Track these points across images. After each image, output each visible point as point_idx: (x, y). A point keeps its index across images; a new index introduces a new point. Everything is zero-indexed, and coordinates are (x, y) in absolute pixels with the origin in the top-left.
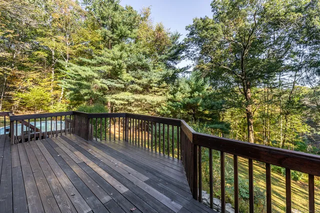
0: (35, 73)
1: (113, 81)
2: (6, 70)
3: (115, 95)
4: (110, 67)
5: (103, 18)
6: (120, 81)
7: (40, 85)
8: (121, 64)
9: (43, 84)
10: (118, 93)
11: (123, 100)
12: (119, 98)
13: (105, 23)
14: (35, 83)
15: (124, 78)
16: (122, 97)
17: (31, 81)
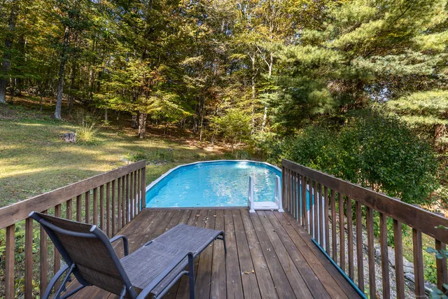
17: (228, 101)
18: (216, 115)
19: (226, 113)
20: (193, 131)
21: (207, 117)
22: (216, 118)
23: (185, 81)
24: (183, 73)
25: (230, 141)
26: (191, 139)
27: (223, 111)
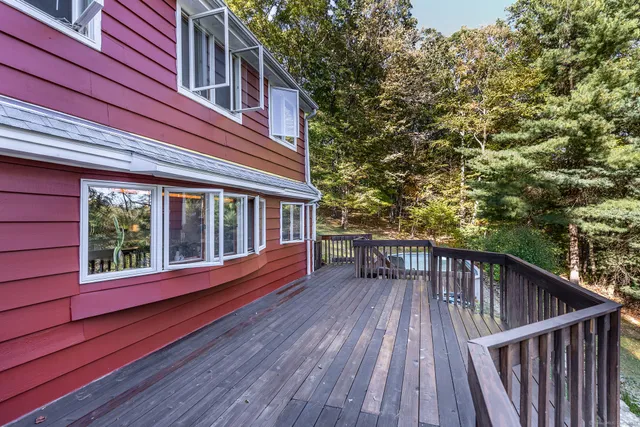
0: (435, 175)
1: (574, 173)
2: (399, 176)
3: (583, 209)
4: (565, 140)
5: (549, 27)
6: (596, 169)
7: (442, 195)
8: (591, 122)
9: (445, 192)
10: (595, 203)
11: (609, 221)
12: (595, 216)
13: (555, 35)
14: (436, 191)
15: (610, 159)
16: (606, 214)
17: (431, 189)
18: (416, 206)
19: (427, 204)
20: (389, 219)
21: (407, 208)
22: (417, 209)
23: (386, 176)
24: (384, 169)
25: (433, 233)
26: (389, 230)
27: (424, 201)
